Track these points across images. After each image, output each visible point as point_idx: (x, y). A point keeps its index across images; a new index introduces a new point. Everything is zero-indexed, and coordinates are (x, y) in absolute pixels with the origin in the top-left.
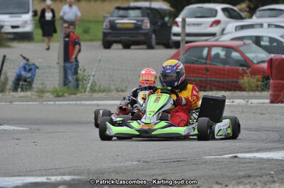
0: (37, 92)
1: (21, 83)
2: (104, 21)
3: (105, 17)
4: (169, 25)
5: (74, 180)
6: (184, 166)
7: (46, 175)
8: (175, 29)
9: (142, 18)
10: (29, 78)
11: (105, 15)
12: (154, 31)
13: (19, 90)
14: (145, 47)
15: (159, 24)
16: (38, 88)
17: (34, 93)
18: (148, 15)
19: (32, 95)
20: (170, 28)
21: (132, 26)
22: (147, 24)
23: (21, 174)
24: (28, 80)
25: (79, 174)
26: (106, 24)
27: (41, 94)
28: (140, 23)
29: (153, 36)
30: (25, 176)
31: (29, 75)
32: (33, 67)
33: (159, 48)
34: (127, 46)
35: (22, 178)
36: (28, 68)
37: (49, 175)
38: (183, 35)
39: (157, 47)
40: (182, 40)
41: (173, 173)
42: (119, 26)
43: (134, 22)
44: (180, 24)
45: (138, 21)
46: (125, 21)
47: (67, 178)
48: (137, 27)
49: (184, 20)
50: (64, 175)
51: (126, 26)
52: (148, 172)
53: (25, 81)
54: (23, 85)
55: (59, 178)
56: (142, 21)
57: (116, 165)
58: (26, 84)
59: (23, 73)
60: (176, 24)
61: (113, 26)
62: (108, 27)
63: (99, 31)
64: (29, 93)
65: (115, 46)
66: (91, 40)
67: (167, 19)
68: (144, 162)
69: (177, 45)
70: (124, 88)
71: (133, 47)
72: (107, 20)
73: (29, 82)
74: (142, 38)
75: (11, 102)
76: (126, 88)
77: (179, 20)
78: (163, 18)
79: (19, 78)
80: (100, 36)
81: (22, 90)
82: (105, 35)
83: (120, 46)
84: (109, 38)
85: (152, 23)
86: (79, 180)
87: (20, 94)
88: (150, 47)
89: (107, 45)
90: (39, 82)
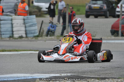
0: (57, 37)
1: (50, 33)
2: (86, 6)
3: (87, 4)
4: (115, 7)
5: (72, 75)
6: (120, 69)
7: (60, 73)
8: (118, 9)
9: (103, 5)
10: (53, 30)
11: (87, 3)
12: (108, 10)
13: (49, 36)
14: (104, 17)
15: (111, 7)
16: (57, 35)
17: (55, 37)
18: (106, 3)
19: (54, 38)
20: (115, 9)
21: (99, 8)
22: (105, 7)
23: (49, 72)
24: (53, 31)
25: (74, 73)
26: (87, 7)
27: (58, 38)
28: (102, 7)
29: (108, 12)
30: (51, 73)
31: (53, 29)
32: (55, 26)
33: (110, 18)
34: (96, 17)
35: (49, 74)
36: (53, 26)
37: (61, 73)
38: (121, 12)
39: (109, 17)
40: (121, 14)
41: (116, 73)
42: (93, 8)
43: (99, 6)
44: (120, 7)
45: (101, 6)
46: (96, 6)
47: (69, 74)
48: (101, 8)
49: (121, 6)
50: (68, 73)
51: (96, 8)
52: (104, 72)
53: (51, 32)
54: (50, 34)
55: (65, 74)
56: (103, 6)
57: (91, 69)
58: (52, 33)
59: (51, 29)
60: (118, 7)
61: (90, 8)
62: (88, 8)
63: (84, 10)
64: (53, 37)
65: (91, 17)
66: (80, 14)
67: (114, 5)
68: (103, 68)
69: (118, 16)
70: (94, 35)
71: (99, 17)
72: (88, 5)
73: (53, 32)
74: (103, 13)
75: (45, 41)
76: (96, 35)
77: (119, 5)
78: (112, 4)
79: (49, 31)
80: (85, 12)
81: (50, 36)
82: (87, 12)
83: (93, 17)
84: (88, 13)
85: (107, 7)
86: (74, 75)
87: (49, 37)
88: (106, 17)
89: (88, 16)
90: (57, 32)
